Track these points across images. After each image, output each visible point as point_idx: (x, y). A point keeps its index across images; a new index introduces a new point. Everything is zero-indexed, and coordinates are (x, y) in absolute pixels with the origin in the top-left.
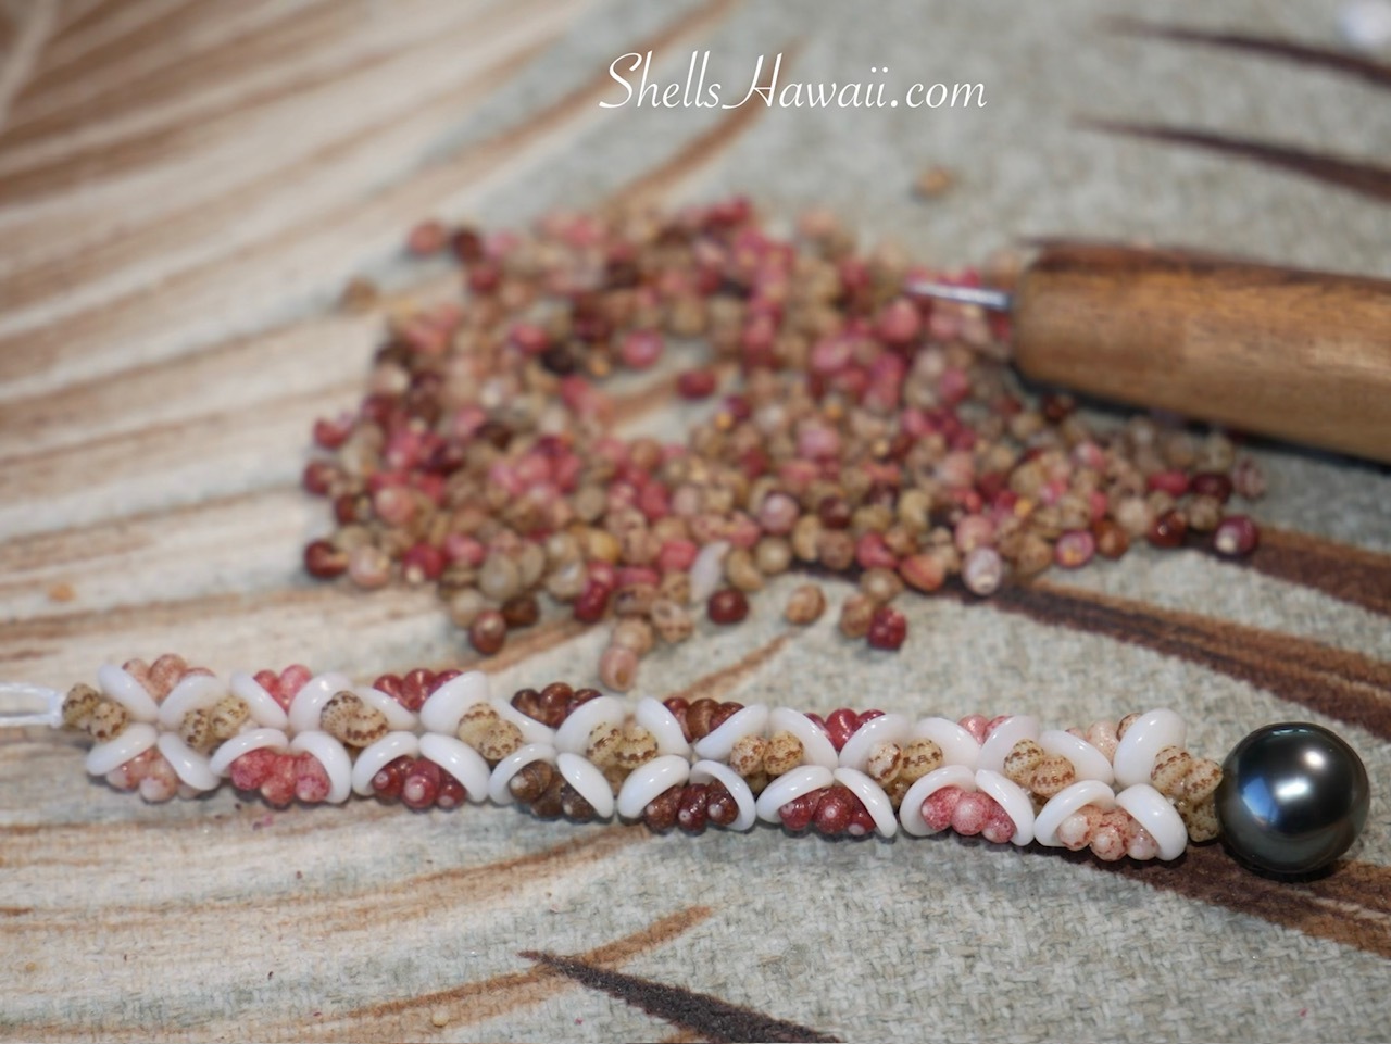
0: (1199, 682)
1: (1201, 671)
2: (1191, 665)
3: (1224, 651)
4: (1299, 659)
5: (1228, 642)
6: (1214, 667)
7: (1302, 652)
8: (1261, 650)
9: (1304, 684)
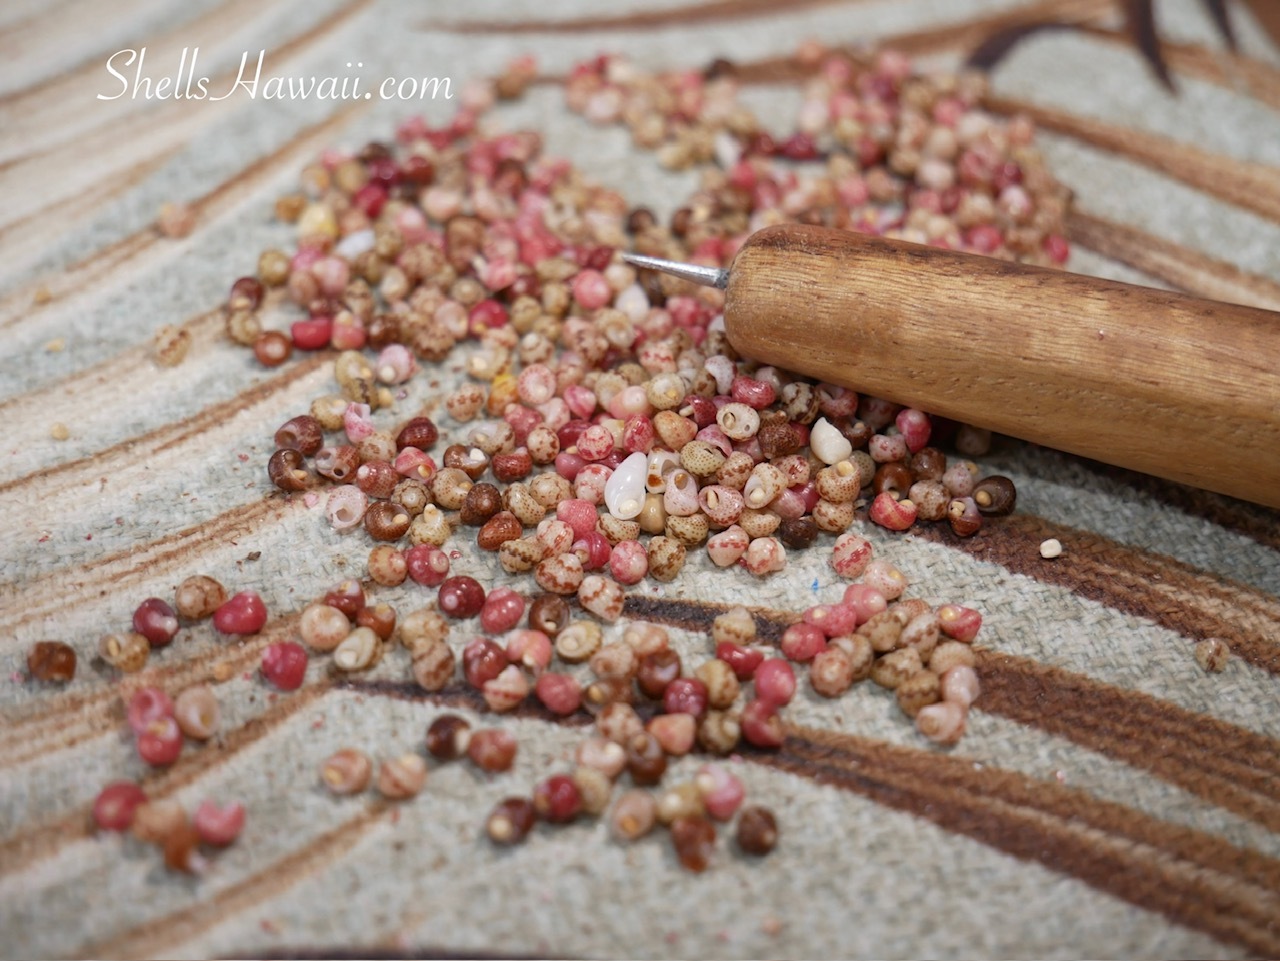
0: (857, 813)
1: (859, 802)
2: (848, 794)
3: (879, 774)
4: (957, 781)
5: (883, 765)
6: (872, 796)
7: (960, 774)
8: (918, 774)
9: (967, 811)
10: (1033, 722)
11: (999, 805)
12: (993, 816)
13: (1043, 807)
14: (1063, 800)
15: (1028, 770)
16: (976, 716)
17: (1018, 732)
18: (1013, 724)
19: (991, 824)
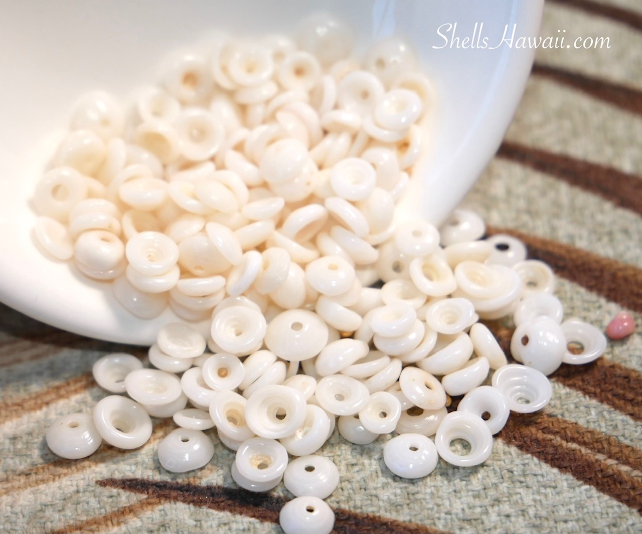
10: (593, 395)
11: (558, 440)
12: (553, 446)
13: (584, 444)
14: (598, 441)
15: (582, 422)
16: (559, 387)
17: (583, 399)
18: (580, 394)
19: (550, 450)
